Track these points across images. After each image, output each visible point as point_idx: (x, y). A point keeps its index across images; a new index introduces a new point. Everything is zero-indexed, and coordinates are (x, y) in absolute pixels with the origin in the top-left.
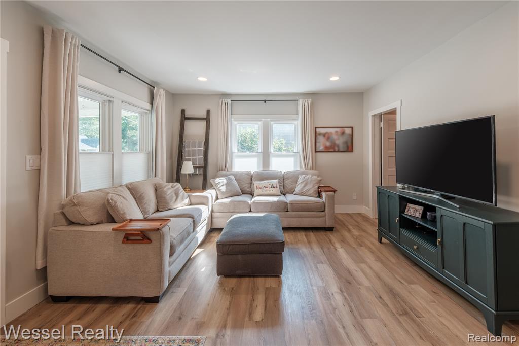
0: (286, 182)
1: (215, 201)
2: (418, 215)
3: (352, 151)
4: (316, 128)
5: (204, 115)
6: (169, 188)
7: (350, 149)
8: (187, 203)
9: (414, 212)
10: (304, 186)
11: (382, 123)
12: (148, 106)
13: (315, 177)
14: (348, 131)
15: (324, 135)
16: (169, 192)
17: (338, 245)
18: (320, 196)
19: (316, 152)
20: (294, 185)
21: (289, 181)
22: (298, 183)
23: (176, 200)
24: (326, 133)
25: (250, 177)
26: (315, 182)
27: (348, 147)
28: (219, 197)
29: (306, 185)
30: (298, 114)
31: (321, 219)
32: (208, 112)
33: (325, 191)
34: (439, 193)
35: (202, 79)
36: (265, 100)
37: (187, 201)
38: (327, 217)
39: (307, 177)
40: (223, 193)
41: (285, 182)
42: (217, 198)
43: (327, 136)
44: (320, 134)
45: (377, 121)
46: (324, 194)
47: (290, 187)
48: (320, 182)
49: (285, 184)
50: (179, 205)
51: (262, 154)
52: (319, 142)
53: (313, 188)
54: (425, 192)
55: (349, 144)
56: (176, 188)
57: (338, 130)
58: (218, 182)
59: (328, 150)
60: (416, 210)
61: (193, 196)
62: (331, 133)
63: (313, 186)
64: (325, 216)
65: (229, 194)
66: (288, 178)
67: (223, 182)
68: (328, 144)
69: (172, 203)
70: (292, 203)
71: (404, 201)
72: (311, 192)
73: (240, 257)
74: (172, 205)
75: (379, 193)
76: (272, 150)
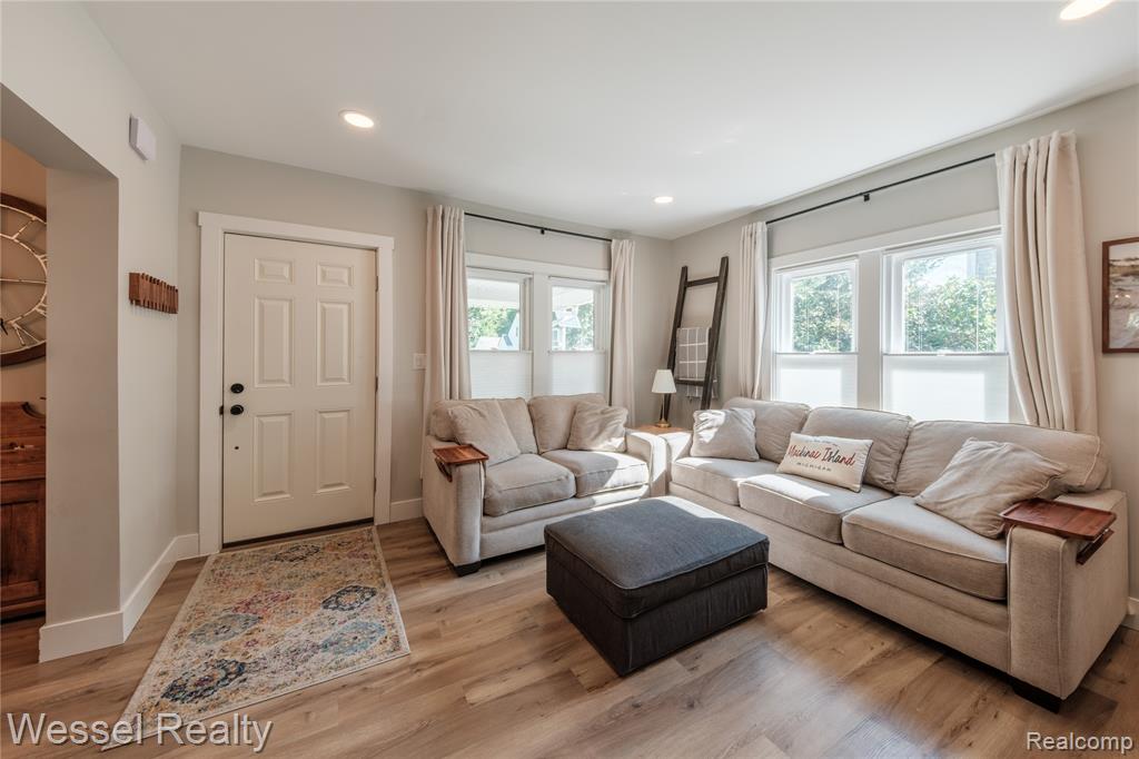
1: (679, 458)
4: (1107, 243)
5: (714, 270)
6: (596, 414)
8: (617, 446)
10: (960, 483)
12: (603, 275)
16: (591, 420)
21: (921, 453)
22: (950, 465)
23: (597, 436)
25: (798, 420)
26: (1009, 476)
28: (692, 453)
32: (725, 261)
35: (664, 200)
36: (865, 191)
37: (618, 442)
40: (702, 445)
41: (908, 455)
42: (687, 454)
44: (1129, 270)
47: (914, 475)
50: (601, 446)
51: (855, 358)
53: (988, 497)
56: (608, 415)
58: (702, 419)
61: (635, 437)
63: (993, 491)
64: (1001, 625)
65: (714, 452)
67: (713, 420)
69: (587, 439)
72: (973, 510)
74: (586, 442)
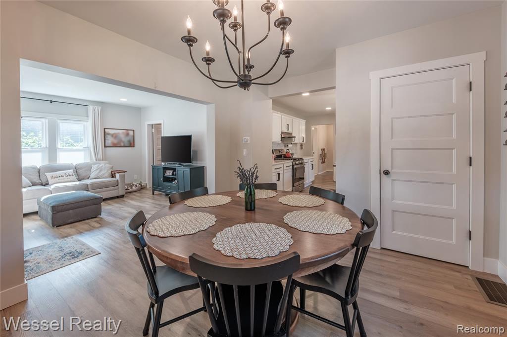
0: (80, 172)
2: (171, 174)
3: (134, 146)
4: (105, 129)
7: (132, 145)
9: (169, 173)
10: (99, 172)
11: (154, 129)
13: (107, 165)
14: (131, 133)
15: (112, 135)
17: (129, 201)
18: (113, 176)
19: (105, 147)
20: (89, 173)
21: (83, 170)
22: (92, 171)
24: (114, 134)
25: (37, 171)
26: (108, 168)
27: (131, 144)
29: (100, 171)
30: (88, 117)
31: (116, 191)
33: (118, 173)
34: (178, 163)
36: (52, 100)
38: (120, 189)
39: (101, 165)
41: (78, 172)
43: (114, 136)
44: (109, 134)
45: (151, 127)
46: (117, 175)
47: (84, 175)
48: (112, 168)
49: (80, 173)
51: (47, 149)
52: (108, 140)
53: (107, 173)
54: (174, 164)
55: (132, 142)
57: (124, 131)
59: (115, 146)
60: (170, 172)
62: (119, 133)
64: (118, 189)
66: (81, 168)
68: (115, 141)
70: (92, 184)
71: (165, 169)
73: (71, 211)
75: (153, 169)
76: (59, 145)
